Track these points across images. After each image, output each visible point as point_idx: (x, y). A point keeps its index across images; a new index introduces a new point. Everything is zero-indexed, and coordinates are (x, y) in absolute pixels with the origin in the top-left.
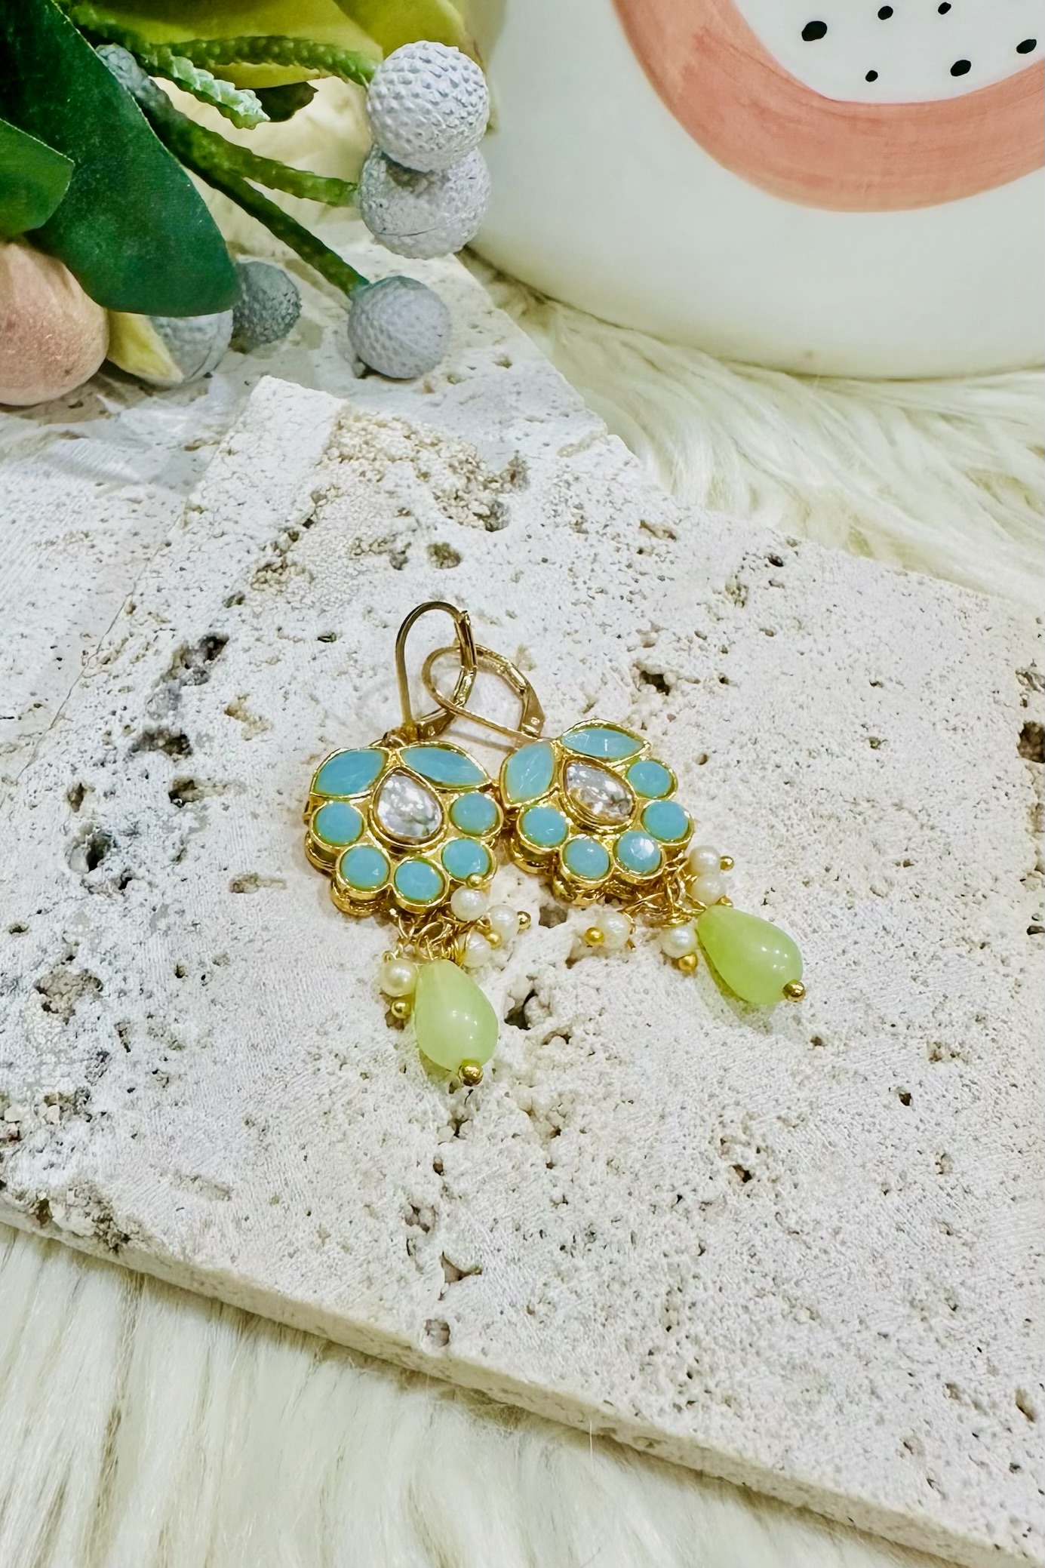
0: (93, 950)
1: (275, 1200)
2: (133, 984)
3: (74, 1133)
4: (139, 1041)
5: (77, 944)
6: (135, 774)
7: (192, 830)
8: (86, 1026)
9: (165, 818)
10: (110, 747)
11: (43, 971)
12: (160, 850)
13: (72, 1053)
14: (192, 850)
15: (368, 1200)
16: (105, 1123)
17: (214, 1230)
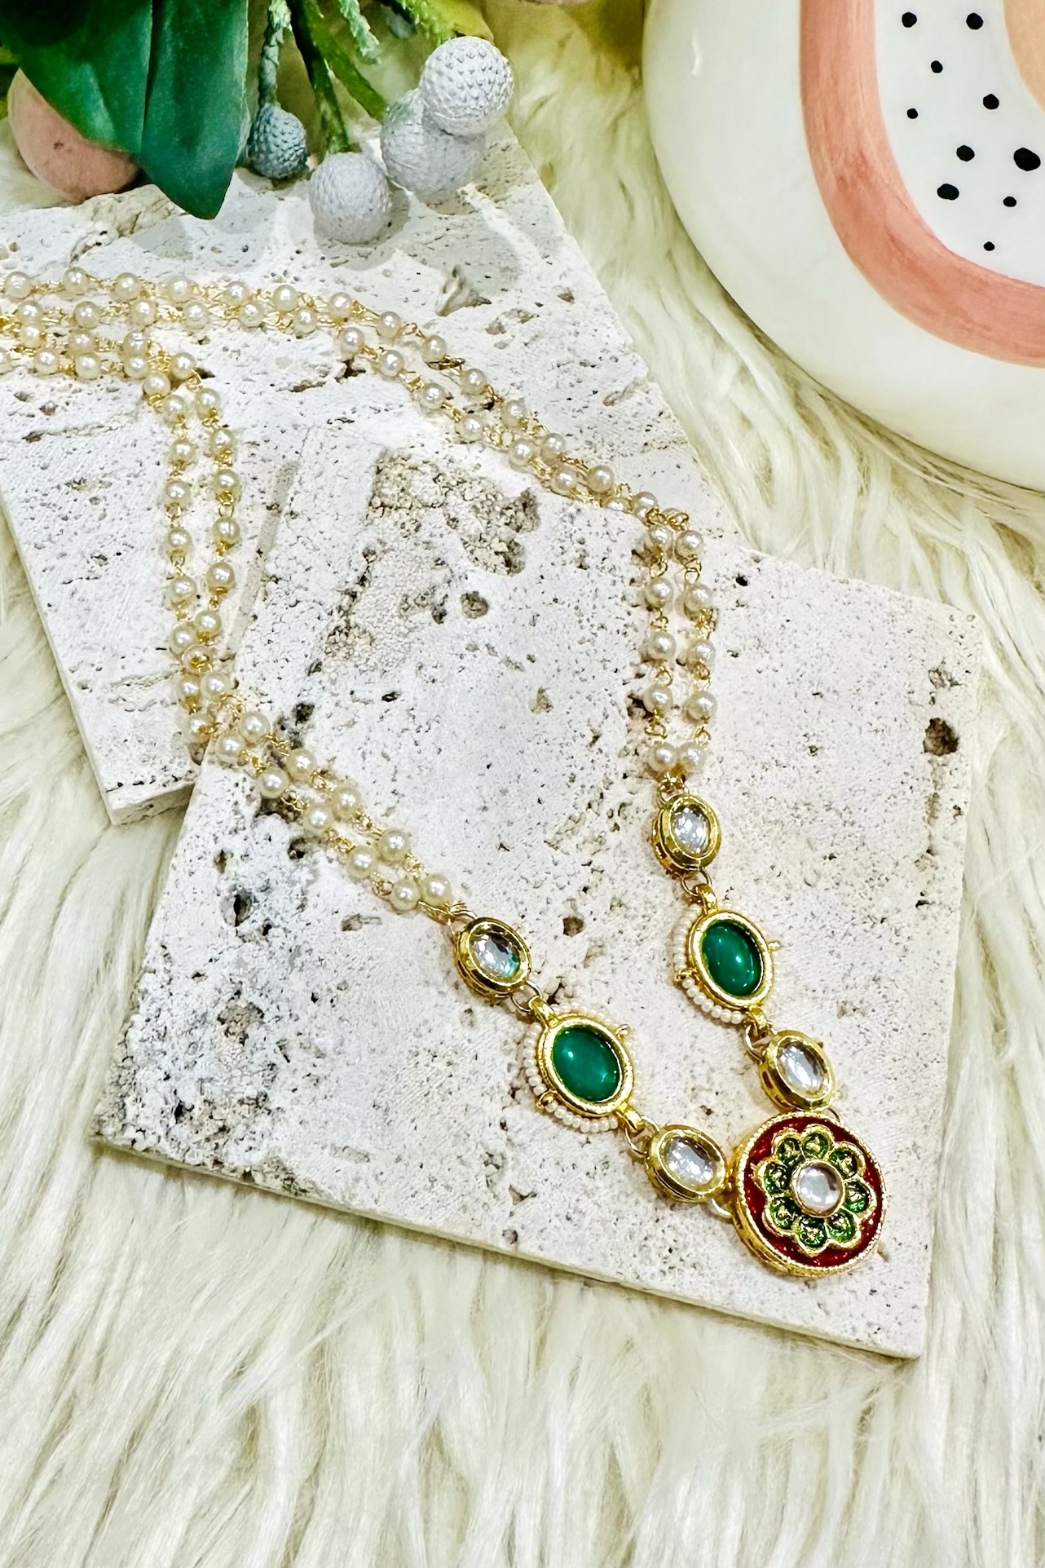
0: (253, 987)
1: (399, 1159)
2: (284, 1012)
3: (261, 1125)
4: (294, 1052)
5: (241, 983)
6: (261, 838)
7: (309, 883)
8: (258, 1046)
9: (288, 874)
10: (238, 816)
11: (221, 1007)
12: (288, 901)
13: (253, 1068)
14: (312, 899)
15: (459, 1154)
16: (281, 1116)
17: (362, 1183)
